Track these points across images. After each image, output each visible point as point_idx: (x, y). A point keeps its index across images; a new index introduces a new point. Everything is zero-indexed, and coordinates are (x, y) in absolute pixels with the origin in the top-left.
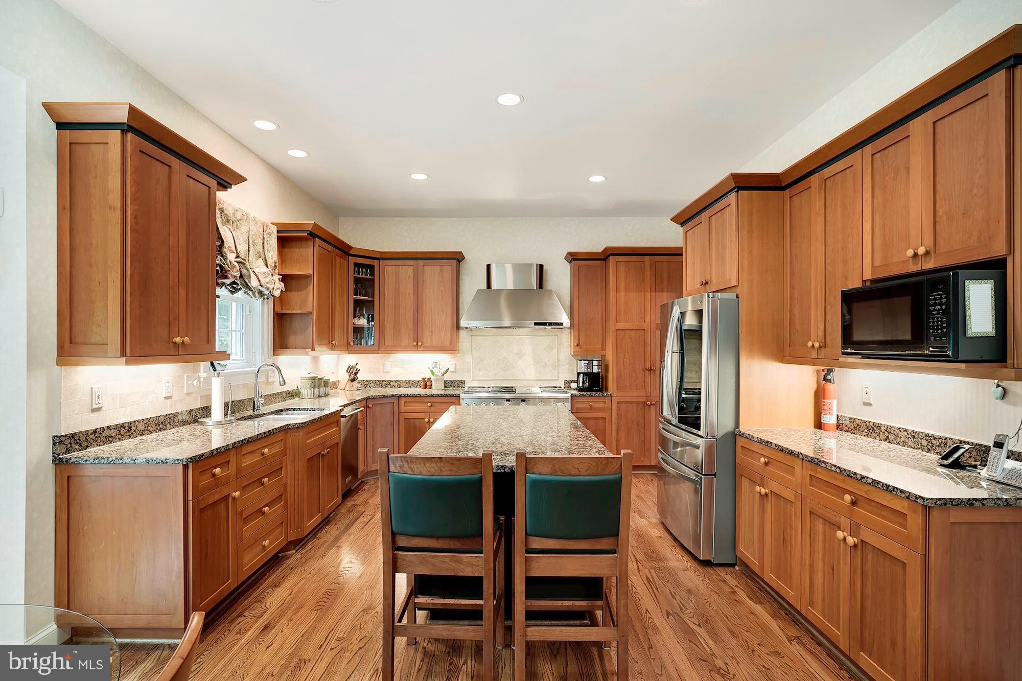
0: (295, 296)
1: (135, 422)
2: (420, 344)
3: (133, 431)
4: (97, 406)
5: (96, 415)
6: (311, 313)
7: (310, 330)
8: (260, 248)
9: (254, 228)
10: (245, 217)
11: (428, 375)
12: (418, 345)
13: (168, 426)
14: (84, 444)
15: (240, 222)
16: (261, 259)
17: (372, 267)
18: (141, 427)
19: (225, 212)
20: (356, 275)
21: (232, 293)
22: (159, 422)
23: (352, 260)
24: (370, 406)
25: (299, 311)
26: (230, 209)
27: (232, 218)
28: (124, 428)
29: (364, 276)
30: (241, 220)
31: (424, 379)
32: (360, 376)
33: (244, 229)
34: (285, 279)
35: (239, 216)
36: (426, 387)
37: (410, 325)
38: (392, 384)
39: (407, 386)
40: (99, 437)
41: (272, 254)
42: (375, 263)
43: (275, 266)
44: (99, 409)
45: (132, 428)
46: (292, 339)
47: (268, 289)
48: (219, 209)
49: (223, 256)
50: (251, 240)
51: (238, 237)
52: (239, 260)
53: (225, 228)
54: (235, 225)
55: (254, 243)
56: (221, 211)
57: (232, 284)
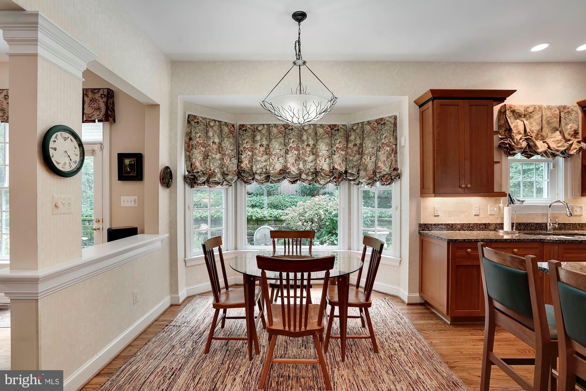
1: (455, 224)
3: (454, 228)
4: (436, 214)
5: (436, 218)
8: (555, 125)
9: (548, 114)
10: (538, 109)
13: (476, 229)
14: (430, 229)
15: (533, 113)
16: (557, 132)
18: (459, 227)
19: (517, 111)
21: (528, 158)
22: (469, 226)
26: (520, 108)
27: (524, 113)
28: (449, 226)
30: (533, 112)
33: (537, 117)
35: (531, 110)
40: (437, 227)
41: (572, 125)
43: (576, 133)
44: (438, 216)
45: (454, 226)
47: (559, 151)
48: (511, 111)
49: (512, 138)
50: (544, 122)
51: (531, 123)
52: (528, 137)
53: (518, 121)
54: (528, 116)
55: (548, 123)
56: (513, 112)
57: (524, 152)
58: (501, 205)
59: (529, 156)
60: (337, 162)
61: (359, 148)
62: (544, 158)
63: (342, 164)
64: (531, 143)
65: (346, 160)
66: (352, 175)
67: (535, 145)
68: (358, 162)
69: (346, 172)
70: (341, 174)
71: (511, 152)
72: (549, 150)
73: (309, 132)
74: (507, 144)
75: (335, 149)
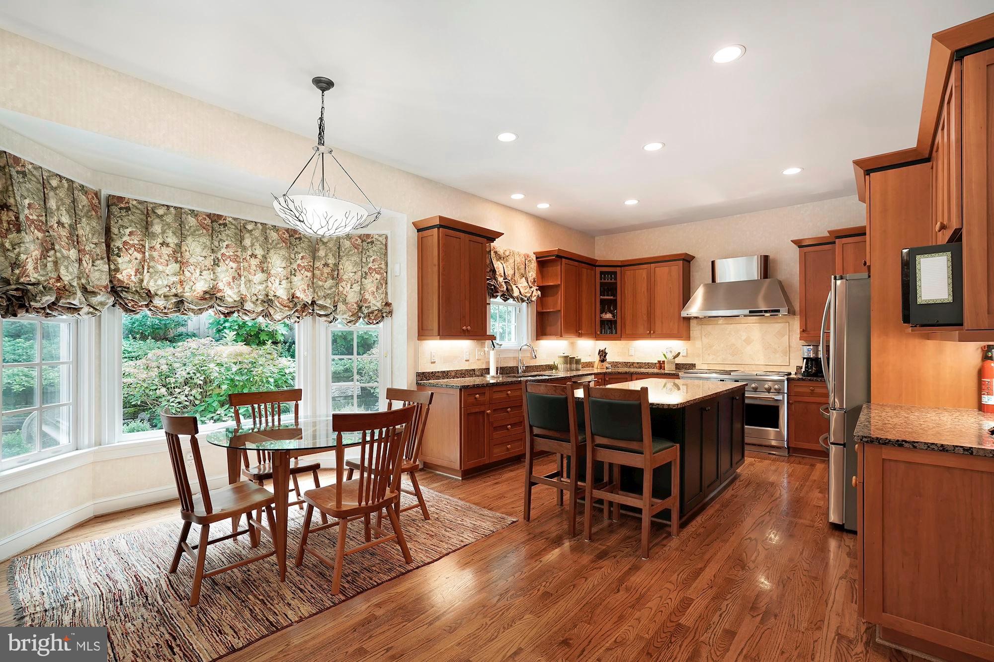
0: (550, 300)
1: (450, 371)
2: (652, 332)
3: (449, 376)
5: (433, 365)
6: (560, 311)
7: (560, 323)
8: (523, 271)
9: (518, 259)
10: (512, 253)
11: (662, 359)
12: (651, 332)
13: (467, 376)
16: (524, 278)
17: (615, 273)
18: (453, 374)
19: (498, 253)
20: (603, 281)
21: (505, 301)
22: (462, 373)
23: (598, 270)
24: (607, 379)
25: (551, 310)
27: (503, 255)
28: (445, 373)
29: (609, 281)
30: (509, 256)
31: (659, 362)
32: (609, 358)
33: (511, 261)
34: (541, 288)
35: (507, 253)
36: (660, 368)
37: (645, 317)
38: (634, 365)
39: (647, 367)
40: (434, 376)
41: (532, 274)
42: (618, 270)
43: (534, 281)
44: (434, 362)
45: (449, 374)
46: (548, 329)
47: (526, 297)
48: (495, 252)
49: (496, 279)
50: (516, 268)
51: (507, 267)
52: (506, 280)
53: (498, 262)
54: (505, 259)
55: (519, 269)
56: (496, 252)
57: (503, 295)
58: (486, 349)
59: (506, 300)
60: (300, 288)
61: (333, 270)
62: (514, 302)
63: (307, 291)
64: (509, 287)
65: (312, 285)
66: (323, 307)
67: (512, 290)
68: (332, 290)
69: (313, 303)
70: (305, 306)
71: (495, 294)
72: (520, 296)
73: (256, 234)
74: (492, 285)
75: (295, 266)
